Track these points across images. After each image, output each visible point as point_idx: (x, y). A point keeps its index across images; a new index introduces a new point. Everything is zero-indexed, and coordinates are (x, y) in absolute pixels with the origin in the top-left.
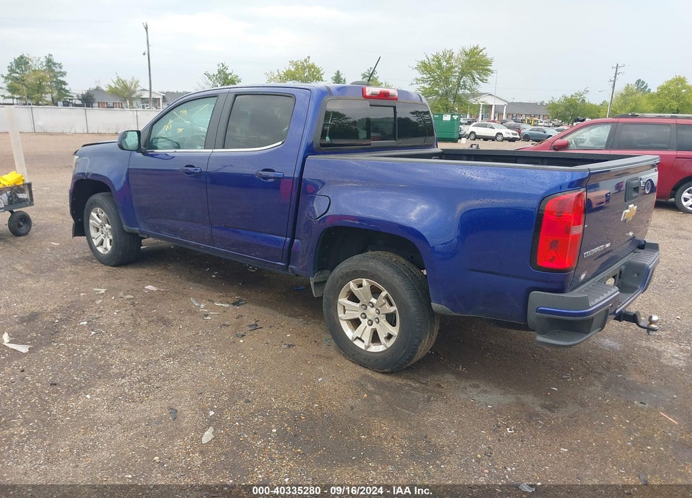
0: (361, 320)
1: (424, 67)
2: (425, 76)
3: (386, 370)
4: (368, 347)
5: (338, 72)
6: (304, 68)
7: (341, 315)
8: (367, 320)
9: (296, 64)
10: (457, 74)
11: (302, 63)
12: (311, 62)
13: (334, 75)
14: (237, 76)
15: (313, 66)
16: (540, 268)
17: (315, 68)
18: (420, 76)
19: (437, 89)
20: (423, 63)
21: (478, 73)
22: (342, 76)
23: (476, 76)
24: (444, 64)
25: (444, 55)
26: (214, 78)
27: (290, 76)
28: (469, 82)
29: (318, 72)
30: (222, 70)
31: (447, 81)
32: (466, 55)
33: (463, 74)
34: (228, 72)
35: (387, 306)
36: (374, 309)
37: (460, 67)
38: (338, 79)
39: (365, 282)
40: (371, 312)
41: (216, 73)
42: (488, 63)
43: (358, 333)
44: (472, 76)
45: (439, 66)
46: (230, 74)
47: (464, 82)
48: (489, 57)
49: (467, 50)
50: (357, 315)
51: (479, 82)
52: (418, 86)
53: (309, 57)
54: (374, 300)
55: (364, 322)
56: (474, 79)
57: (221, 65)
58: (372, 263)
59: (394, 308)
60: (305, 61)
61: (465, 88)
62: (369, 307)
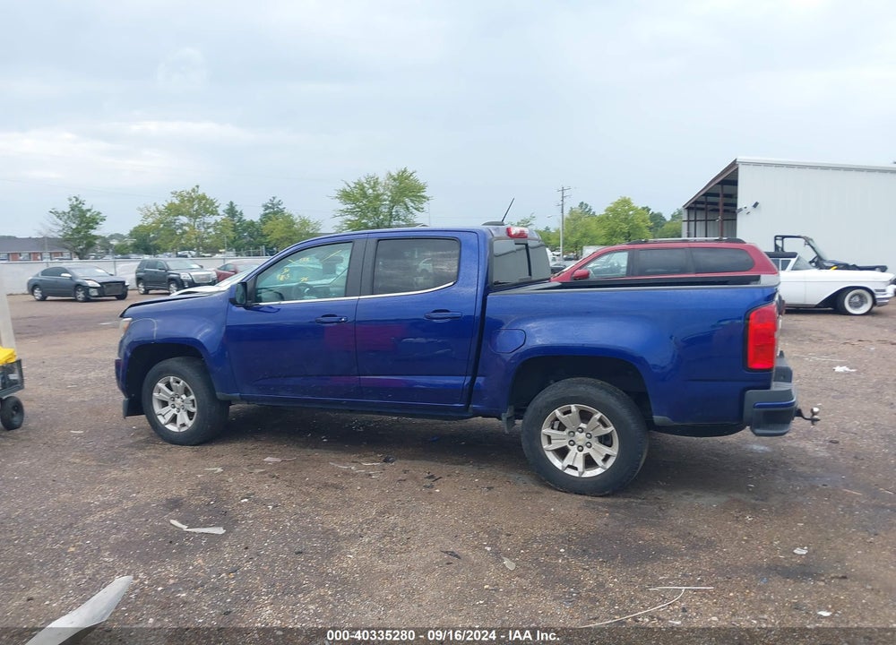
0: (569, 447)
1: (346, 196)
2: (349, 206)
3: (607, 492)
4: (583, 473)
5: (232, 203)
6: (191, 200)
7: (545, 446)
8: (575, 446)
9: (180, 195)
10: (388, 203)
11: (188, 193)
12: (200, 192)
13: (227, 207)
14: (99, 213)
15: (204, 197)
16: (752, 370)
17: (207, 200)
18: (344, 207)
19: (364, 221)
20: (344, 191)
21: (412, 201)
22: (237, 208)
23: (410, 204)
24: (371, 191)
25: (368, 182)
26: (66, 217)
27: (174, 210)
28: (402, 212)
29: (212, 203)
30: (76, 206)
31: (376, 211)
32: (395, 180)
33: (394, 202)
34: (84, 208)
35: (601, 427)
36: (584, 434)
37: (389, 194)
38: (232, 211)
39: (573, 408)
40: (581, 437)
41: (67, 209)
42: (422, 188)
43: (568, 461)
44: (405, 204)
45: (365, 195)
46: (89, 210)
47: (396, 212)
48: (421, 181)
49: (394, 173)
50: (565, 443)
51: (414, 211)
52: (341, 219)
53: (198, 186)
54: (583, 425)
55: (573, 450)
56: (407, 208)
57: (74, 199)
58: (582, 388)
59: (611, 429)
60: (193, 190)
61: (399, 219)
62: (577, 433)
